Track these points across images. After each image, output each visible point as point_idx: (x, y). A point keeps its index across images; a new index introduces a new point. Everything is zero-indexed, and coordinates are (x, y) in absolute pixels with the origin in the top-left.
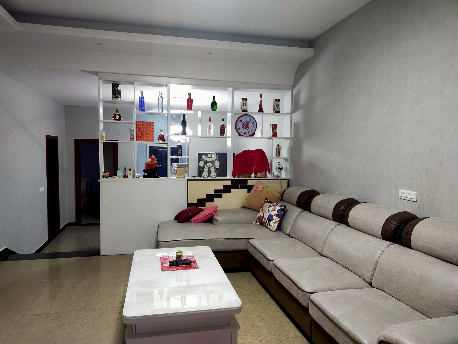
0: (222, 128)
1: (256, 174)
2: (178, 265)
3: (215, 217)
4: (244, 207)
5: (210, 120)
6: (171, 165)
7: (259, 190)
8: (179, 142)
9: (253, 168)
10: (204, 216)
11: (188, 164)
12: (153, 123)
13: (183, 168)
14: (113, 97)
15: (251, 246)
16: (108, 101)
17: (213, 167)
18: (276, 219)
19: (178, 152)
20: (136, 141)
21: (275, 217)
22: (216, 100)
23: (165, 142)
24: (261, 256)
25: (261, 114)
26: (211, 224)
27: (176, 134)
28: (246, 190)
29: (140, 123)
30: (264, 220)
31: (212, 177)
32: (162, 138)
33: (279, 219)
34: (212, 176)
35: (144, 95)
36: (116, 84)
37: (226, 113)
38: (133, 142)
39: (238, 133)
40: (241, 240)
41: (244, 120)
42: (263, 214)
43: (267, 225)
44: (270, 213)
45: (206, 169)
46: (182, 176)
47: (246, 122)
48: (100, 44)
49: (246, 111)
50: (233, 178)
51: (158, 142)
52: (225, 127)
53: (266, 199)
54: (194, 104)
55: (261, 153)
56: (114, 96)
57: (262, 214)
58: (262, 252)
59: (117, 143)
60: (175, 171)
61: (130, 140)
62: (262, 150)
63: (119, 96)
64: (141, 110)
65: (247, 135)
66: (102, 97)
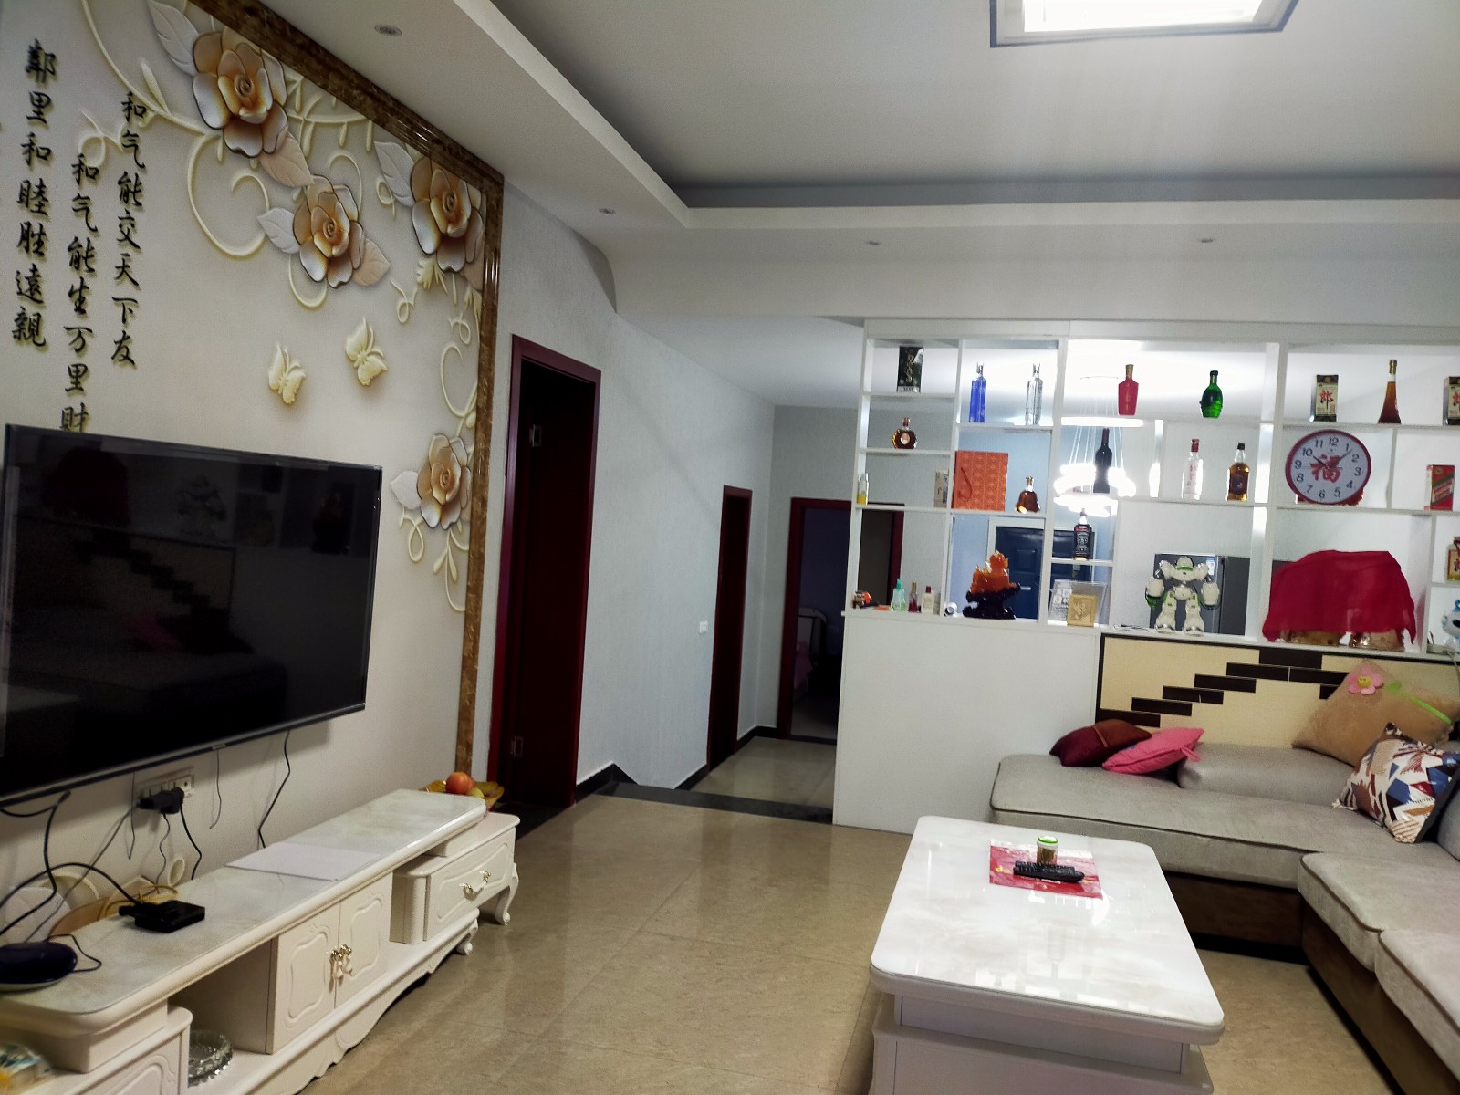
0: (1237, 472)
1: (1357, 636)
2: (1041, 878)
3: (1189, 765)
4: (1301, 746)
5: (1195, 448)
6: (1052, 587)
7: (1365, 691)
8: (1082, 514)
9: (1350, 614)
10: (1149, 756)
11: (1109, 587)
12: (1006, 455)
13: (1090, 597)
14: (899, 385)
15: (1309, 877)
16: (885, 397)
17: (1195, 602)
18: (1420, 801)
19: (1076, 544)
20: (952, 507)
21: (1415, 794)
22: (1221, 383)
23: (1037, 514)
24: (1340, 910)
25: (1389, 429)
26: (1172, 785)
27: (1076, 490)
28: (1315, 689)
29: (966, 457)
30: (1373, 799)
31: (1190, 632)
32: (1029, 501)
33: (1431, 802)
34: (1189, 630)
35: (985, 376)
36: (910, 348)
37: (1254, 424)
38: (942, 510)
39: (1296, 491)
40: (1274, 850)
41: (1323, 449)
42: (1373, 777)
43: (1385, 815)
44: (1397, 775)
45: (1170, 605)
46: (1086, 620)
47: (1328, 456)
48: (876, 244)
49: (1332, 418)
50: (1265, 643)
51: (1018, 514)
52: (1247, 470)
53: (1390, 726)
54: (1143, 395)
55: (1384, 564)
56: (902, 381)
57: (1367, 775)
58: (1343, 900)
59: (902, 514)
60: (1063, 603)
61: (936, 505)
62: (1386, 555)
63: (915, 382)
64: (972, 419)
65: (1330, 497)
66: (870, 384)
